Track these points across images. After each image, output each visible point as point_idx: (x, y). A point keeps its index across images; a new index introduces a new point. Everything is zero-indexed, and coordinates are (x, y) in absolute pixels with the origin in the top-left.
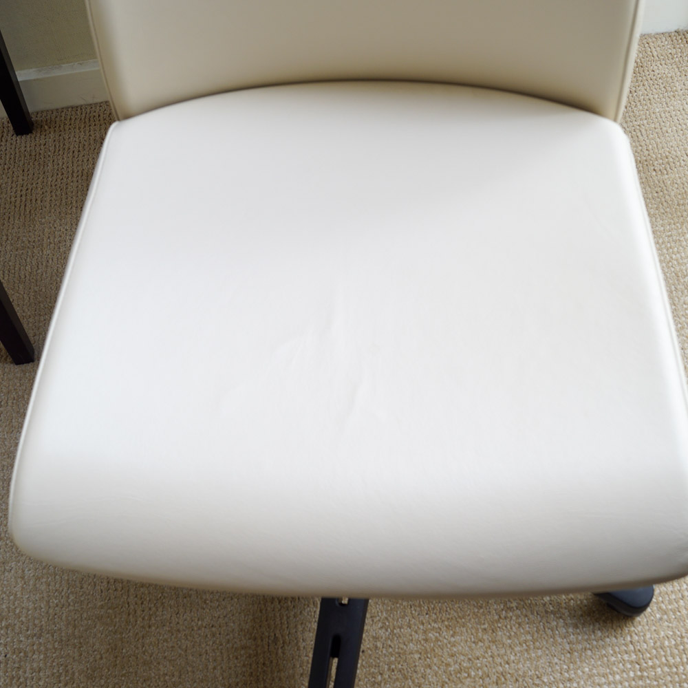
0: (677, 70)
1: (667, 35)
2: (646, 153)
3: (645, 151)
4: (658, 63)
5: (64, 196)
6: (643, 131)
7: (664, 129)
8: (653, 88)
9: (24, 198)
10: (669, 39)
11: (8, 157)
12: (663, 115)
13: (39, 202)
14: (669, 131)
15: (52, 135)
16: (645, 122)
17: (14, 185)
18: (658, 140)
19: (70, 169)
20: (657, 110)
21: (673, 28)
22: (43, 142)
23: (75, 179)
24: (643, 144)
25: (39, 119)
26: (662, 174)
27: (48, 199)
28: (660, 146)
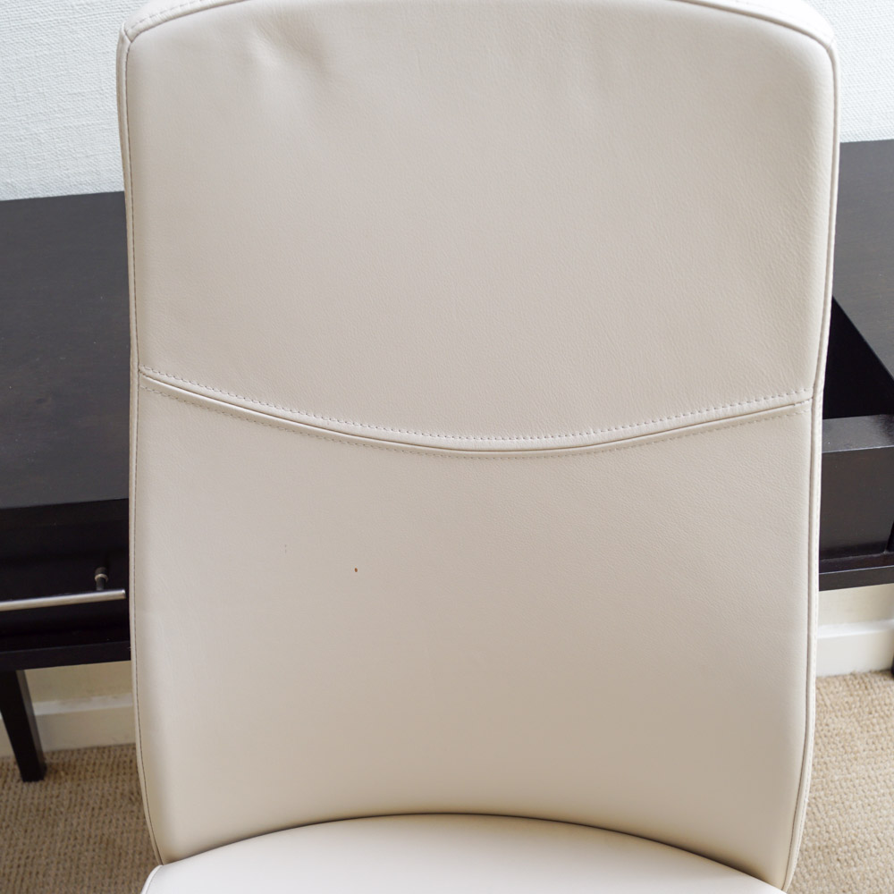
0: (856, 724)
1: (840, 678)
2: (826, 835)
3: (824, 833)
4: (833, 714)
5: (74, 871)
6: (820, 806)
7: (847, 803)
8: (828, 748)
9: (21, 870)
10: (843, 683)
11: (8, 811)
12: (844, 784)
13: (40, 876)
14: (854, 805)
15: (68, 785)
16: (822, 793)
17: (11, 851)
18: (840, 818)
19: (86, 833)
20: (836, 778)
21: (847, 670)
22: (55, 793)
23: (91, 848)
24: (821, 823)
25: (55, 761)
26: (849, 866)
27: (52, 873)
28: (843, 826)
